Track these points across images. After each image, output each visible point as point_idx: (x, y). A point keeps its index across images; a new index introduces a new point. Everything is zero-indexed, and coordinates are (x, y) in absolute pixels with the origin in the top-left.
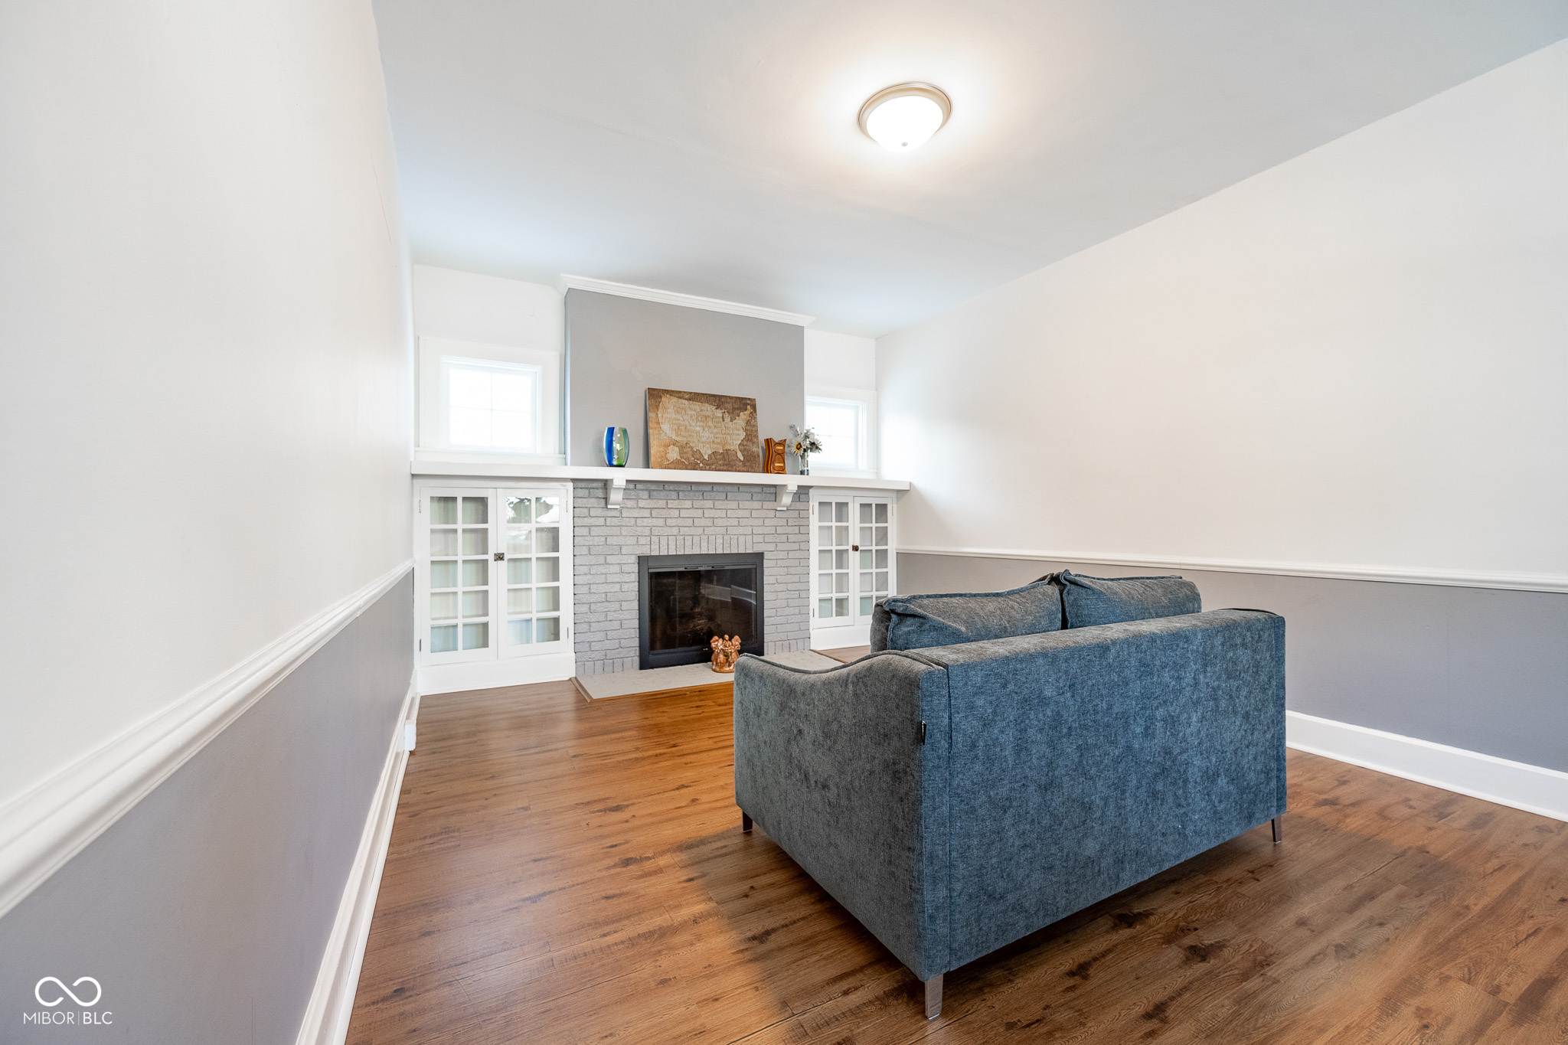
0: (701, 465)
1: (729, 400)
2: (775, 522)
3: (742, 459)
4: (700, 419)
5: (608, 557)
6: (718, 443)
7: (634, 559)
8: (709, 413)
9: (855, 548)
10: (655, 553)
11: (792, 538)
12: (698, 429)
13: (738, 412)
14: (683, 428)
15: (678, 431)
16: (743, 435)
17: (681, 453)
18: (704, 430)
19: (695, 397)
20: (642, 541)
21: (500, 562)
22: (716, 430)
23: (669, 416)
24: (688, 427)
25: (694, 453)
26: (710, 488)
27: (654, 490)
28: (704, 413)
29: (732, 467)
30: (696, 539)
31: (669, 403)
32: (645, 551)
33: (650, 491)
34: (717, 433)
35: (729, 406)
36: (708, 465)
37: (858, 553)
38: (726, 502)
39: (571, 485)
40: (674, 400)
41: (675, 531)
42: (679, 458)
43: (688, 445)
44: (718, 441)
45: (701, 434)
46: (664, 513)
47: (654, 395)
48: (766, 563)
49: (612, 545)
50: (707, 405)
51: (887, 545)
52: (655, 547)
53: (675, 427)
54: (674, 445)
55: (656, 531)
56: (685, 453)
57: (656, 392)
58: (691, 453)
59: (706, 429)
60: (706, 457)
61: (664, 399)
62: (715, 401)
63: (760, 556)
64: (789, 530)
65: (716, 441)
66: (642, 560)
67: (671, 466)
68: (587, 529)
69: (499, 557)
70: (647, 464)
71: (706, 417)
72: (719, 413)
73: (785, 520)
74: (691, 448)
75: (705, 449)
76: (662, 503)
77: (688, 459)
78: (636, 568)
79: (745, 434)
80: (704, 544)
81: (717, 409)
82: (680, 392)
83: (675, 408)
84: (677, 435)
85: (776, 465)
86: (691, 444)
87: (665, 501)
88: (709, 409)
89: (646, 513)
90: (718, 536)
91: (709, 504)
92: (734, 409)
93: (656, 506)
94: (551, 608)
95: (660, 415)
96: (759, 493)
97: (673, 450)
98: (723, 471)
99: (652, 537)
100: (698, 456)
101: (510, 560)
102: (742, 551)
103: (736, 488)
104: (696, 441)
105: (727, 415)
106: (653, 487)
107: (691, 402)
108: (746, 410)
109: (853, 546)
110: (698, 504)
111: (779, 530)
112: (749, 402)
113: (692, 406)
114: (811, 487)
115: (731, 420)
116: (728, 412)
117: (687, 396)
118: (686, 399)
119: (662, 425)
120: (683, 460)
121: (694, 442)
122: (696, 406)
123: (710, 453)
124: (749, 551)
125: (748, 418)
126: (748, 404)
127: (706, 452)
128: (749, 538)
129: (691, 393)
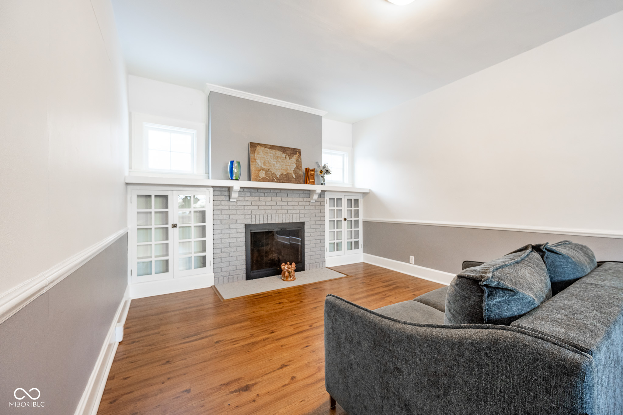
0: (276, 180)
1: (288, 149)
2: (310, 207)
3: (295, 177)
4: (275, 158)
5: (230, 225)
6: (284, 170)
7: (243, 226)
8: (279, 155)
10: (253, 223)
11: (317, 215)
12: (274, 162)
13: (293, 155)
14: (267, 162)
15: (264, 163)
16: (295, 166)
17: (266, 174)
18: (277, 163)
19: (272, 147)
20: (247, 217)
21: (175, 228)
22: (282, 164)
23: (260, 156)
24: (269, 162)
25: (272, 174)
26: (279, 191)
27: (253, 192)
28: (277, 155)
29: (290, 181)
30: (273, 216)
31: (260, 150)
32: (249, 222)
33: (251, 192)
34: (283, 165)
35: (288, 152)
36: (279, 180)
37: (346, 222)
38: (287, 198)
39: (211, 189)
40: (263, 148)
41: (263, 212)
42: (265, 176)
43: (269, 170)
44: (284, 168)
45: (276, 165)
46: (258, 203)
47: (253, 146)
48: (306, 227)
49: (232, 219)
50: (278, 151)
51: (358, 217)
52: (253, 220)
53: (263, 161)
54: (263, 170)
55: (254, 212)
56: (268, 174)
57: (254, 144)
58: (270, 174)
59: (278, 163)
60: (278, 176)
61: (257, 148)
62: (282, 150)
63: (303, 223)
64: (316, 211)
65: (283, 168)
66: (247, 226)
67: (261, 180)
68: (220, 211)
69: (174, 226)
70: (249, 179)
71: (278, 157)
72: (284, 155)
73: (314, 207)
74: (271, 171)
75: (277, 172)
76: (257, 199)
77: (269, 177)
78: (244, 230)
79: (296, 165)
80: (277, 218)
81: (283, 153)
82: (265, 145)
83: (263, 152)
84: (264, 165)
85: (311, 180)
86: (271, 170)
87: (258, 198)
88: (279, 153)
89: (249, 203)
90: (283, 214)
91: (279, 199)
92: (291, 154)
93: (254, 200)
94: (201, 250)
95: (256, 155)
96: (302, 194)
97: (262, 173)
98: (286, 183)
99: (252, 215)
100: (274, 176)
101: (180, 227)
102: (294, 221)
103: (292, 191)
104: (273, 169)
106: (253, 191)
107: (271, 150)
108: (296, 154)
109: (344, 219)
110: (274, 199)
111: (312, 211)
112: (297, 150)
113: (271, 152)
114: (325, 191)
115: (290, 159)
116: (288, 155)
117: (269, 147)
118: (268, 148)
119: (257, 161)
120: (267, 178)
121: (272, 169)
122: (273, 151)
123: (280, 174)
124: (298, 221)
125: (297, 158)
126: (297, 152)
127: (278, 174)
128: (298, 215)
129: (270, 145)
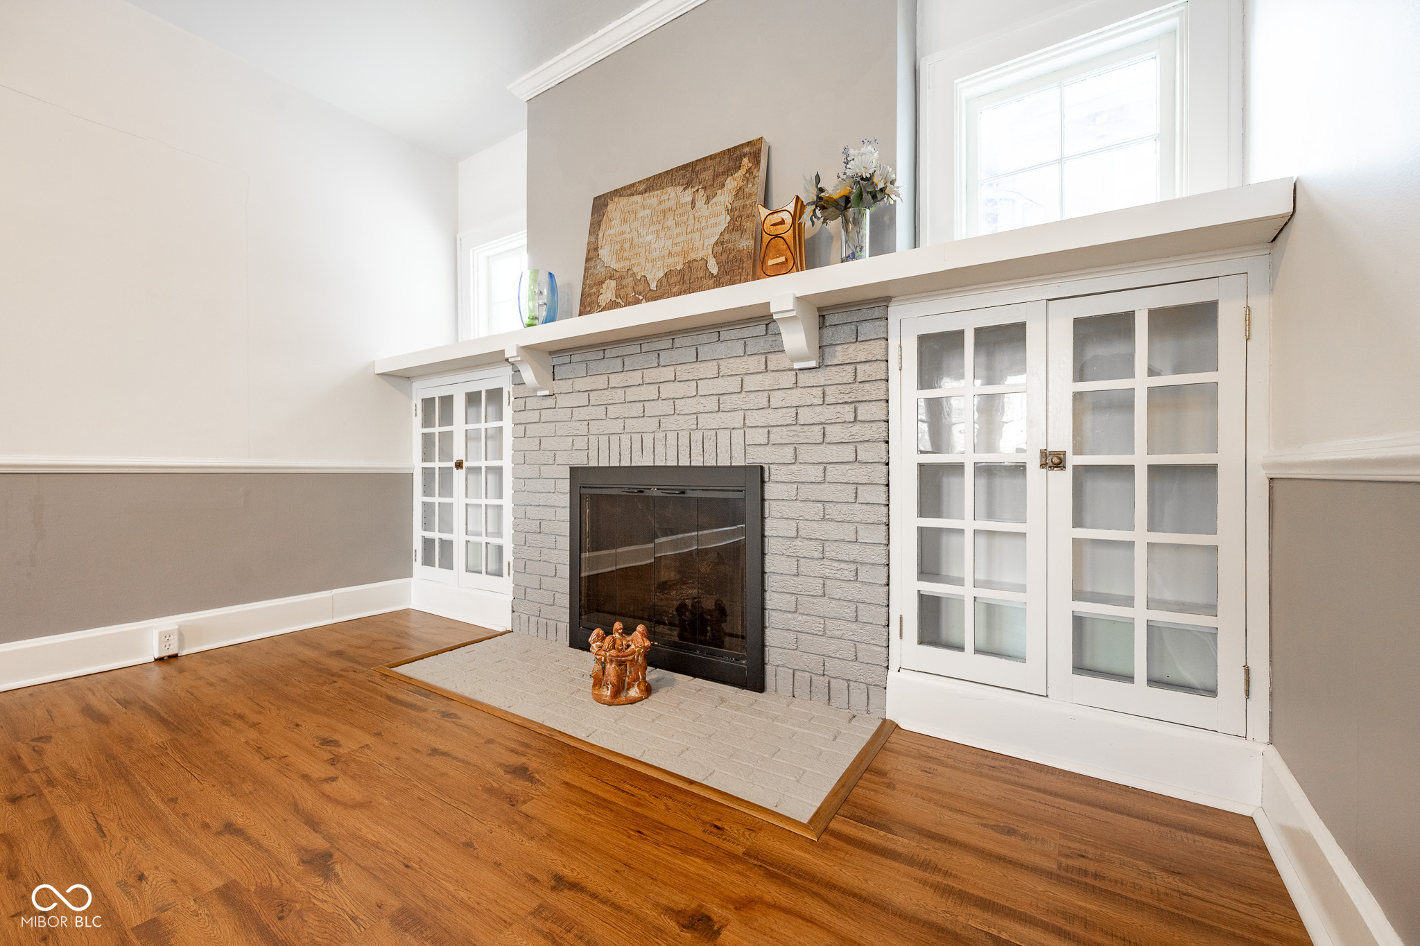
0: (644, 302)
1: (709, 162)
2: (795, 397)
3: (715, 271)
4: (655, 219)
5: (542, 468)
6: (677, 255)
7: (567, 473)
8: (672, 204)
9: (1053, 461)
10: (593, 464)
11: (835, 433)
12: (649, 238)
13: (723, 178)
14: (627, 245)
15: (618, 253)
16: (724, 220)
17: (618, 288)
18: (658, 236)
19: (654, 183)
20: (578, 443)
21: (460, 471)
22: (678, 230)
23: (611, 232)
24: (636, 241)
25: (636, 282)
26: (667, 343)
28: (662, 207)
31: (615, 210)
32: (580, 460)
34: (678, 235)
35: (707, 175)
38: (697, 365)
39: (510, 368)
40: (623, 201)
41: (617, 426)
42: (613, 298)
43: (630, 272)
44: (678, 249)
45: (653, 246)
46: (606, 397)
47: (600, 206)
48: (771, 491)
49: (546, 450)
50: (670, 189)
52: (593, 453)
53: (618, 247)
54: (610, 278)
55: (594, 428)
56: (623, 287)
57: (603, 199)
58: (632, 284)
59: (662, 235)
60: (653, 285)
61: (611, 207)
62: (685, 176)
63: (758, 474)
64: (829, 413)
65: (675, 251)
66: (576, 474)
68: (523, 428)
69: (459, 465)
71: (666, 212)
72: (687, 197)
73: (819, 391)
74: (634, 274)
75: (653, 271)
76: (602, 380)
77: (626, 296)
78: (568, 486)
79: (728, 218)
80: (659, 449)
81: (685, 189)
82: (633, 185)
83: (621, 215)
84: (618, 260)
85: (770, 262)
86: (635, 270)
87: (606, 378)
88: (673, 195)
89: (583, 399)
90: (682, 434)
91: (667, 373)
92: (716, 176)
93: (592, 387)
95: (603, 234)
96: (760, 336)
97: (608, 287)
99: (590, 438)
100: (640, 288)
101: (468, 468)
102: (724, 462)
104: (642, 260)
105: (701, 192)
106: (591, 356)
107: (646, 195)
108: (739, 168)
109: (1044, 454)
110: (652, 375)
111: (806, 416)
112: (748, 149)
113: (648, 202)
114: (887, 299)
115: (707, 202)
116: (704, 188)
117: (642, 188)
118: (641, 193)
119: (600, 251)
120: (619, 300)
121: (639, 264)
122: (653, 198)
123: (661, 274)
124: (739, 461)
125: (741, 184)
126: (745, 155)
127: (654, 275)
128: (738, 437)
129: (648, 179)
